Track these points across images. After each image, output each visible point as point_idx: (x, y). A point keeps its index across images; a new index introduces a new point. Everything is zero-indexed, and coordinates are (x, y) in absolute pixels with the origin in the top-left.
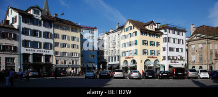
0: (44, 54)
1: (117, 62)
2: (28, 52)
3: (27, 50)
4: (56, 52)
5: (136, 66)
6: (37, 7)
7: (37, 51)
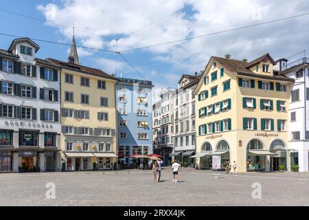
0: (42, 130)
1: (191, 147)
2: (10, 127)
3: (7, 123)
4: (67, 127)
5: (228, 152)
6: (27, 40)
7: (28, 125)
